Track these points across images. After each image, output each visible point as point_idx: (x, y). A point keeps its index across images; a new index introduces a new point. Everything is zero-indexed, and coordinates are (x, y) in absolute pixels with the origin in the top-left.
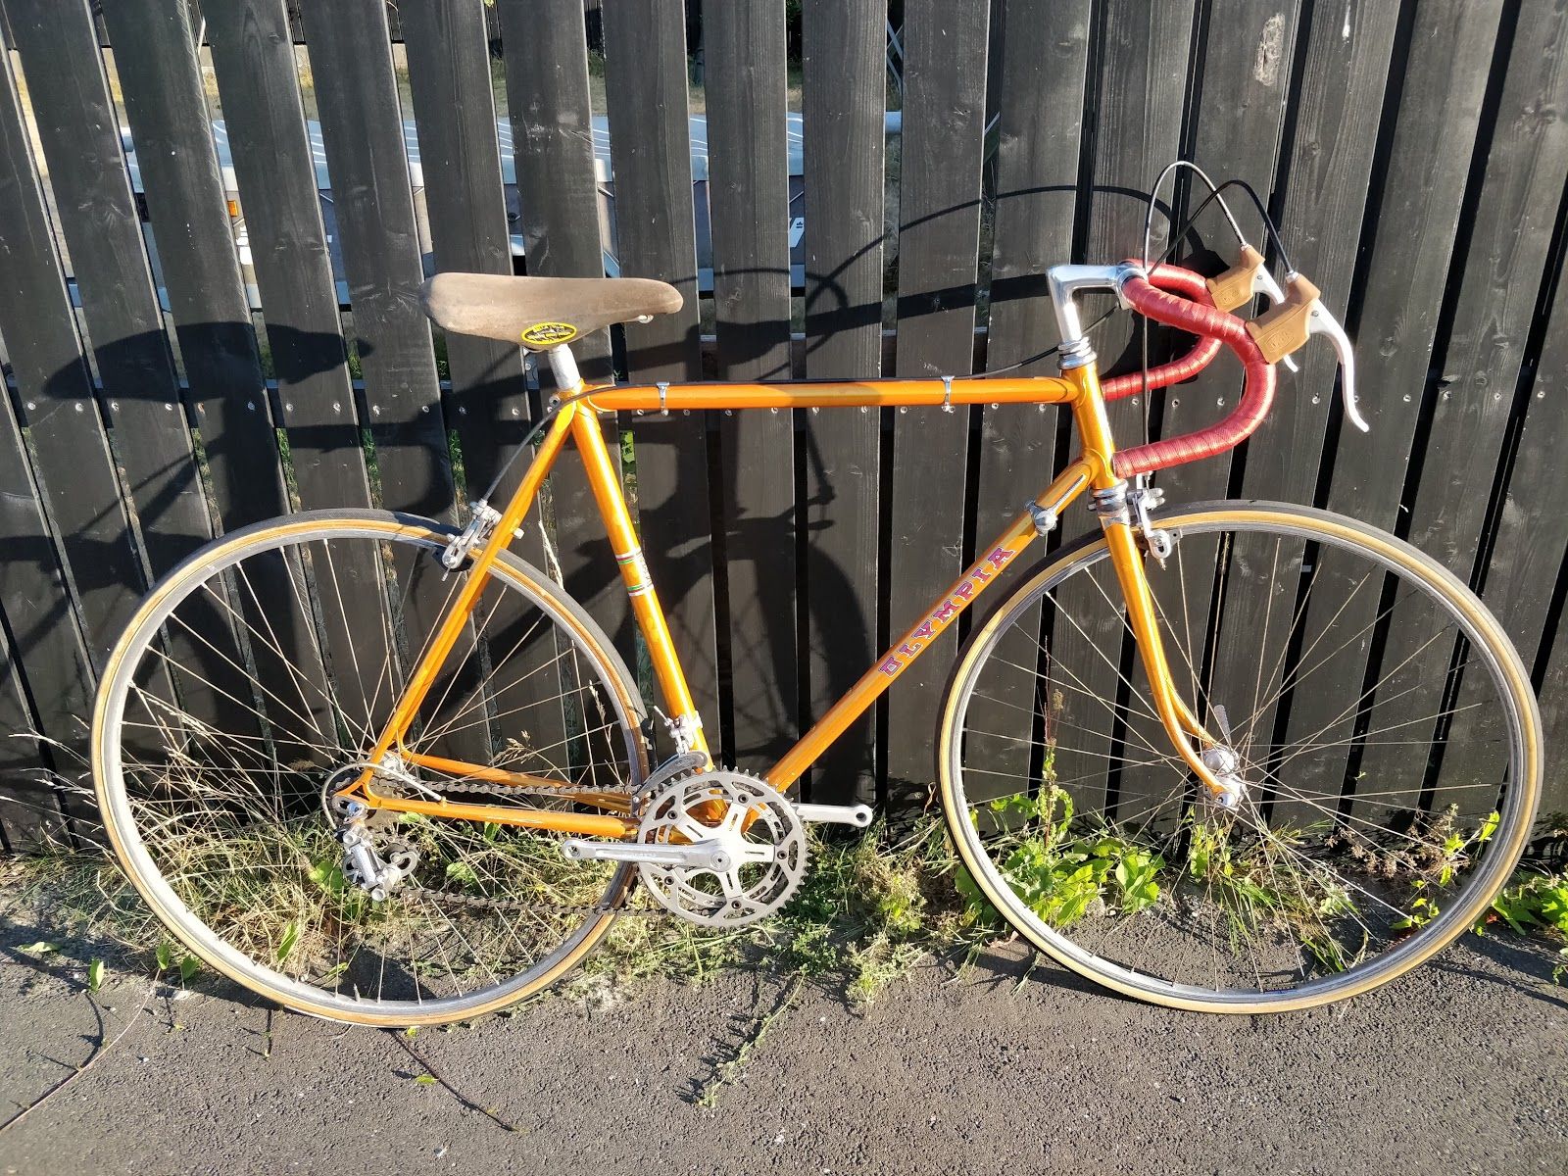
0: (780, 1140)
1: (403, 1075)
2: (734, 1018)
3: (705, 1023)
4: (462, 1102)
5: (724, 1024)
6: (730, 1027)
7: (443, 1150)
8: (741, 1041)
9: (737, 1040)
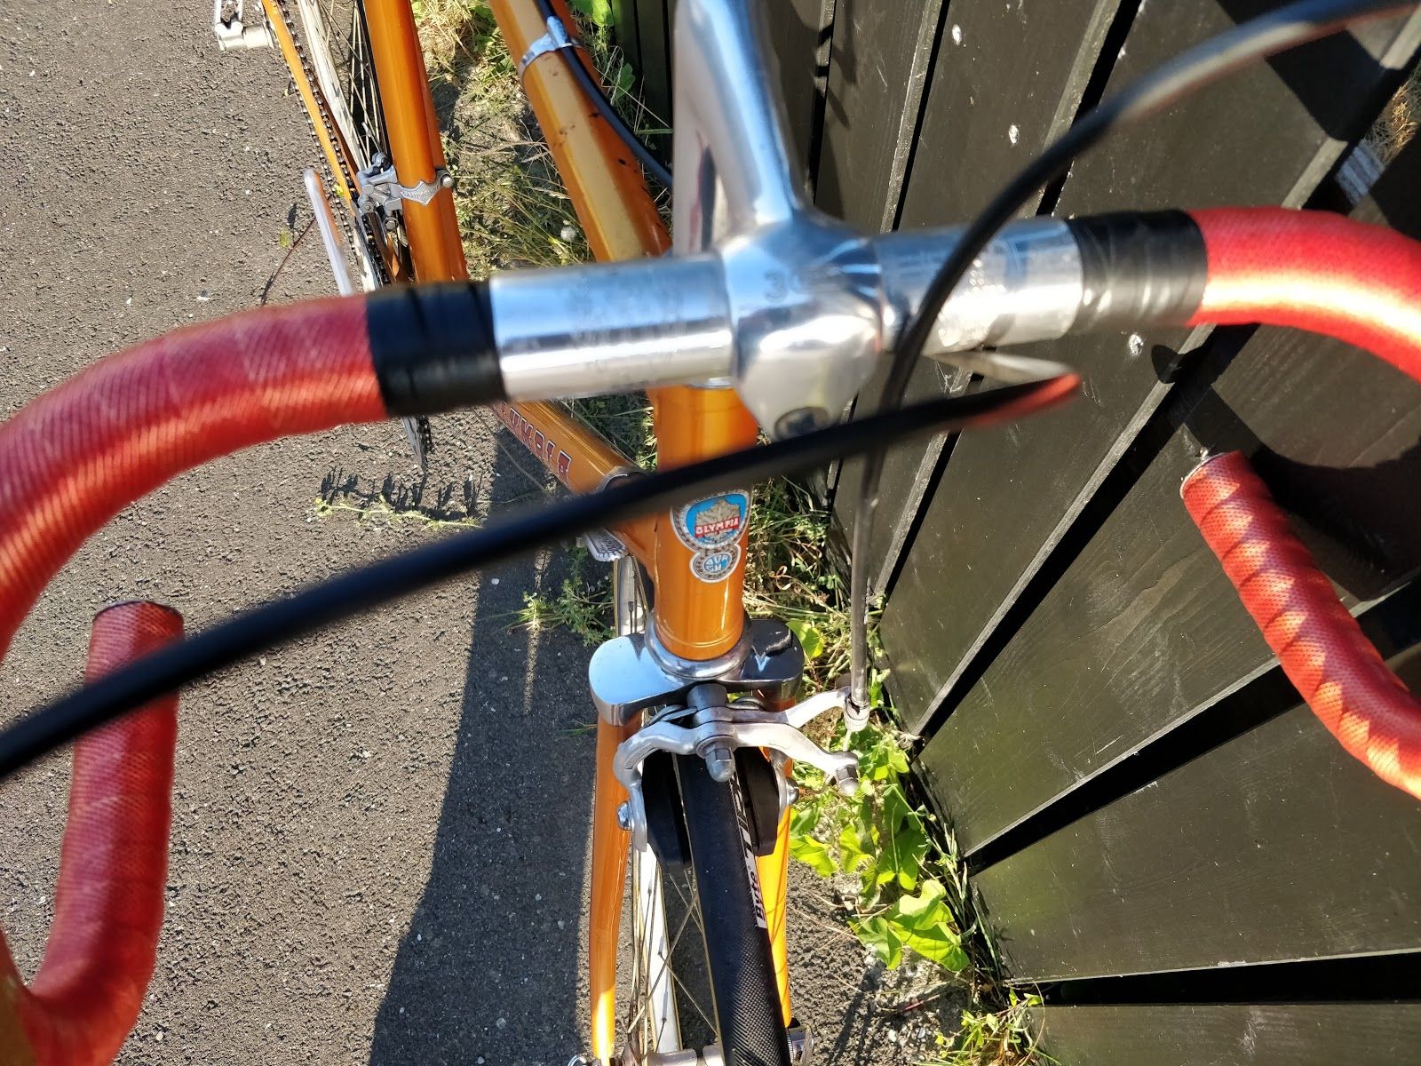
1: (292, 217)
2: (467, 486)
3: (450, 460)
4: (269, 284)
5: (453, 480)
6: (450, 488)
7: (206, 299)
8: (429, 507)
9: (430, 501)
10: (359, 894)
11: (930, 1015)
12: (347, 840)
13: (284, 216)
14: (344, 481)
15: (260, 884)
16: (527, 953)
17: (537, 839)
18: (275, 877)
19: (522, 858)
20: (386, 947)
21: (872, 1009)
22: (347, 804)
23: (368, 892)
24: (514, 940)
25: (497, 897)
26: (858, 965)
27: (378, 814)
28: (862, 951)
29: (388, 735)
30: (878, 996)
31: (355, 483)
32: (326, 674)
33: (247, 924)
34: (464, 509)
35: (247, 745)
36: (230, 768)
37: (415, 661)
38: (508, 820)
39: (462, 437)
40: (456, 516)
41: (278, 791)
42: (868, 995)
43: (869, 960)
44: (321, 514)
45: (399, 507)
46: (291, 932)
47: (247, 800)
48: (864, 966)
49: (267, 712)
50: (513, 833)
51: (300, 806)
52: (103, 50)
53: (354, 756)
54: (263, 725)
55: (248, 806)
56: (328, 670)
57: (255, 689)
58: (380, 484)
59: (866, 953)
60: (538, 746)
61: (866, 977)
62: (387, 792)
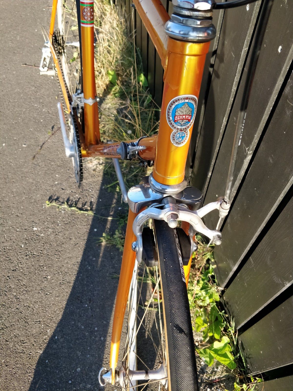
0: (35, 229)
1: (53, 128)
2: (91, 202)
3: (87, 195)
4: (43, 144)
5: (87, 200)
6: (86, 202)
7: (25, 146)
8: (79, 207)
9: (80, 205)
10: (39, 321)
11: (222, 385)
12: (39, 303)
13: (51, 127)
14: (56, 197)
15: (9, 314)
16: (90, 347)
17: (98, 310)
18: (14, 313)
19: (92, 316)
20: (45, 339)
21: (203, 380)
22: (40, 292)
23: (42, 321)
24: (86, 342)
25: (83, 327)
26: (199, 365)
27: (49, 296)
28: (200, 360)
29: (57, 272)
30: (205, 376)
31: (59, 198)
32: (41, 252)
33: (3, 327)
34: (89, 208)
35: (13, 270)
36: (7, 277)
37: (68, 251)
38: (90, 303)
39: (92, 189)
40: (87, 210)
41: (20, 285)
42: (201, 375)
43: (202, 363)
44: (47, 206)
45: (71, 206)
46: (16, 330)
47: (10, 287)
48: (201, 365)
49: (21, 261)
50: (91, 307)
51: (26, 291)
52: (10, 83)
53: (45, 277)
54: (19, 265)
55: (10, 289)
56: (41, 251)
57: (19, 254)
58: (66, 199)
59: (202, 361)
60: (102, 281)
61: (201, 369)
62: (53, 290)
